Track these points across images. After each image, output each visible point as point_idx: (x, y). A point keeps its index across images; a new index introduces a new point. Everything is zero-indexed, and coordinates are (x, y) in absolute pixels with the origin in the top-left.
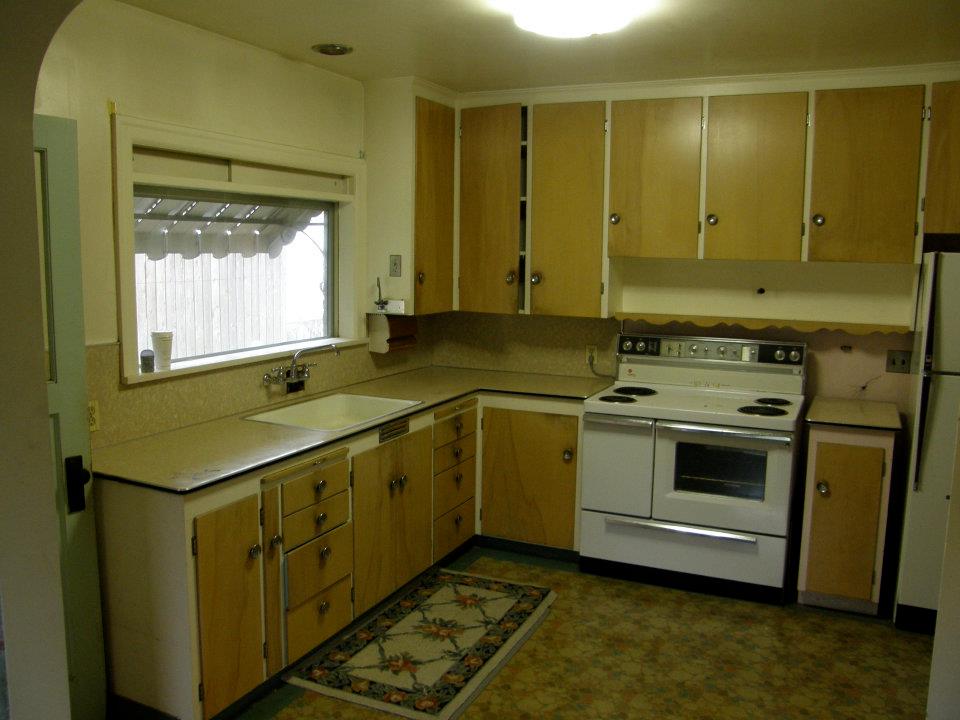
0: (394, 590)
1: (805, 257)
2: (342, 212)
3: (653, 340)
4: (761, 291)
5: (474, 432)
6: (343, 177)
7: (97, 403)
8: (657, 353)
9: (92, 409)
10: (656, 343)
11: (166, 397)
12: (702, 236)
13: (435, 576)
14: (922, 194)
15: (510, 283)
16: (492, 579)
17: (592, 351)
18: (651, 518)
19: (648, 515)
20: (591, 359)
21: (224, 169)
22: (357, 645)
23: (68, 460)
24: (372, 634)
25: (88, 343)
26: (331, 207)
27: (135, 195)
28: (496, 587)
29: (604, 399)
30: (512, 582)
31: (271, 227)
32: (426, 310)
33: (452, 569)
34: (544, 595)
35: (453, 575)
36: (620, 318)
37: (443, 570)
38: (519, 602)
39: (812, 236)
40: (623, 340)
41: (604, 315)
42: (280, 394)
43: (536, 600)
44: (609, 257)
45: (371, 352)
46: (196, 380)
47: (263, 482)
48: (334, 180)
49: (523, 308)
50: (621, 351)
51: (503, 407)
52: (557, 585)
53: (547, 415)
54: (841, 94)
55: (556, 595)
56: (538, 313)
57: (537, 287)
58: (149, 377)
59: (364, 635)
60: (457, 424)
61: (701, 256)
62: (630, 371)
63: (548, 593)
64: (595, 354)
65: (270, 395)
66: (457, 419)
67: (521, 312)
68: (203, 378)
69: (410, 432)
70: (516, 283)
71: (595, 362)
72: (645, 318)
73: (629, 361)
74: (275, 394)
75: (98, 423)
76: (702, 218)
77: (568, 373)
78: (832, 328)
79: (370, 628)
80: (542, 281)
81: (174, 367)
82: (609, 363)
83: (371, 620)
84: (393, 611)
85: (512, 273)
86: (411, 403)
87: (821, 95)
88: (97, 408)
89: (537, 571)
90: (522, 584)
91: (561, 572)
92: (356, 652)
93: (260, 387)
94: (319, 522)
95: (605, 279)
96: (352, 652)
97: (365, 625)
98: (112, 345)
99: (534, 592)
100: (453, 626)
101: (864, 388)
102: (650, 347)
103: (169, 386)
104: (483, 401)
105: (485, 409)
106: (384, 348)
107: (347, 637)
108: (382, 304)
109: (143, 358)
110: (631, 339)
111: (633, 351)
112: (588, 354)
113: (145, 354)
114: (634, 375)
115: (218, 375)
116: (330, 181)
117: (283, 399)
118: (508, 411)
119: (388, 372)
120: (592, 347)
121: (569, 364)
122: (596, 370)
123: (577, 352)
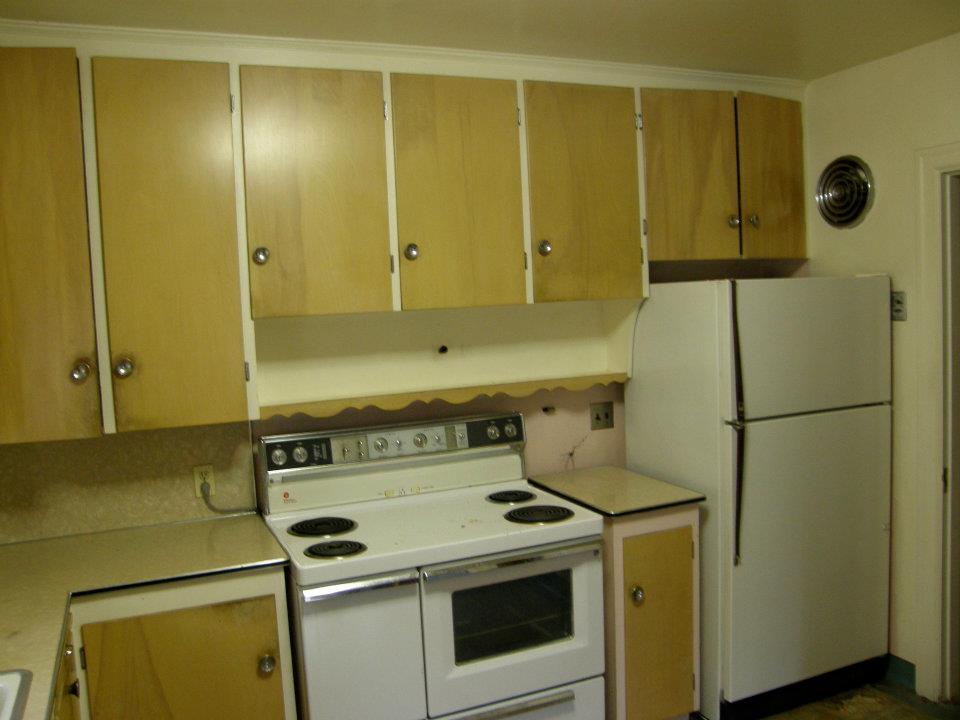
1: (530, 299)
3: (318, 442)
4: (443, 350)
8: (329, 461)
10: (324, 446)
12: (395, 277)
14: (643, 215)
15: (80, 381)
17: (203, 475)
20: (205, 489)
39: (537, 271)
40: (272, 449)
41: (254, 415)
44: (253, 319)
49: (102, 423)
50: (271, 467)
54: (552, 87)
56: (132, 428)
57: (128, 383)
61: (397, 306)
62: (286, 495)
64: (211, 480)
71: (212, 492)
72: (302, 410)
73: (285, 480)
76: (394, 251)
77: (166, 519)
78: (550, 387)
80: (135, 372)
82: (235, 490)
85: (83, 362)
87: (532, 86)
95: (250, 355)
101: (571, 454)
102: (316, 454)
110: (284, 446)
111: (289, 463)
112: (198, 482)
114: (293, 501)
120: (204, 468)
121: (166, 503)
122: (213, 503)
123: (178, 481)
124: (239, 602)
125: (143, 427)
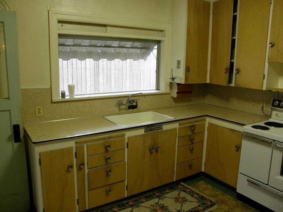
0: (151, 188)
2: (162, 44)
5: (203, 132)
6: (162, 31)
7: (41, 107)
9: (40, 109)
11: (71, 107)
13: (177, 185)
15: (226, 73)
16: (198, 192)
17: (263, 104)
18: (268, 185)
19: (267, 184)
20: (263, 108)
21: (104, 28)
22: (125, 207)
23: (14, 126)
24: (134, 204)
25: (22, 88)
26: (158, 42)
27: (58, 38)
28: (195, 196)
29: (253, 127)
30: (204, 195)
31: (143, 50)
32: (190, 82)
33: (185, 184)
34: (212, 206)
35: (184, 186)
36: (274, 91)
37: (182, 183)
38: (199, 206)
40: (274, 100)
41: (264, 89)
42: (124, 109)
43: (207, 207)
44: (268, 63)
45: (172, 97)
46: (85, 102)
47: (76, 142)
48: (158, 32)
49: (232, 83)
50: (273, 105)
51: (215, 123)
52: (222, 202)
53: (231, 129)
55: (217, 207)
56: (237, 86)
57: (238, 75)
58: (63, 100)
59: (131, 203)
60: (192, 128)
62: (277, 115)
63: (214, 205)
64: (264, 106)
65: (120, 109)
66: (192, 126)
67: (231, 85)
68: (89, 101)
69: (163, 130)
70: (228, 73)
71: (264, 109)
73: (277, 110)
74: (122, 109)
75: (42, 113)
77: (253, 112)
79: (136, 200)
81: (75, 97)
83: (139, 197)
84: (150, 196)
85: (227, 69)
86: (171, 118)
88: (42, 109)
89: (218, 193)
90: (207, 197)
91: (228, 196)
92: (124, 209)
93: (115, 106)
94: (107, 159)
95: (266, 73)
96: (122, 208)
97: (135, 199)
98: (48, 89)
99: (209, 203)
100: (165, 209)
103: (73, 103)
104: (208, 120)
105: (209, 123)
106: (175, 95)
107: (125, 202)
108: (173, 79)
109: (61, 93)
110: (278, 101)
111: (279, 106)
112: (261, 105)
113: (63, 92)
114: (278, 117)
115: (95, 101)
116: (156, 33)
117: (126, 111)
118: (217, 125)
119: (181, 104)
120: (263, 102)
121: (253, 109)
122: (264, 112)
123: (257, 104)
124: (235, 131)
125: (239, 86)
